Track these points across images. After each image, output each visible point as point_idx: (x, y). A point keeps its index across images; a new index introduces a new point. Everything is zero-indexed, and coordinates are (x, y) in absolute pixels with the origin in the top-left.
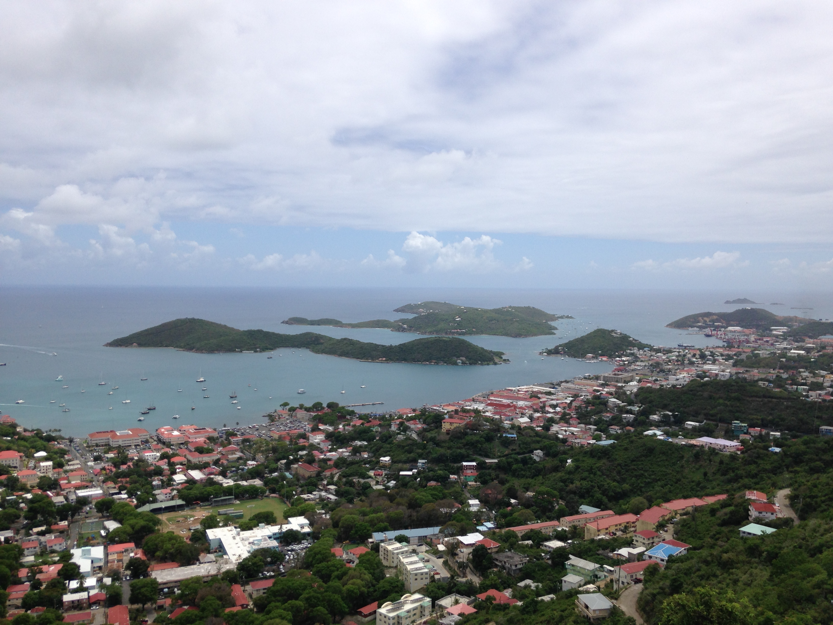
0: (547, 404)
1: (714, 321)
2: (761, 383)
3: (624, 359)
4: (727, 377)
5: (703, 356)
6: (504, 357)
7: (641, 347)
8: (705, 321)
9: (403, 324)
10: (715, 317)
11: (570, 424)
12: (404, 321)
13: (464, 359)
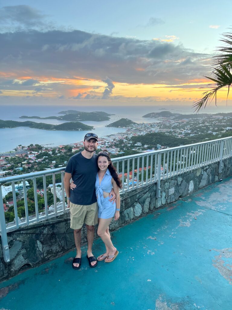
0: (106, 142)
1: (155, 115)
2: (166, 133)
3: (129, 127)
4: (157, 132)
5: (151, 126)
6: (94, 128)
7: (135, 123)
8: (153, 115)
9: (61, 118)
10: (155, 114)
11: (112, 148)
12: (61, 117)
13: (81, 129)
